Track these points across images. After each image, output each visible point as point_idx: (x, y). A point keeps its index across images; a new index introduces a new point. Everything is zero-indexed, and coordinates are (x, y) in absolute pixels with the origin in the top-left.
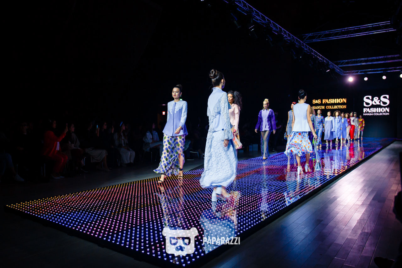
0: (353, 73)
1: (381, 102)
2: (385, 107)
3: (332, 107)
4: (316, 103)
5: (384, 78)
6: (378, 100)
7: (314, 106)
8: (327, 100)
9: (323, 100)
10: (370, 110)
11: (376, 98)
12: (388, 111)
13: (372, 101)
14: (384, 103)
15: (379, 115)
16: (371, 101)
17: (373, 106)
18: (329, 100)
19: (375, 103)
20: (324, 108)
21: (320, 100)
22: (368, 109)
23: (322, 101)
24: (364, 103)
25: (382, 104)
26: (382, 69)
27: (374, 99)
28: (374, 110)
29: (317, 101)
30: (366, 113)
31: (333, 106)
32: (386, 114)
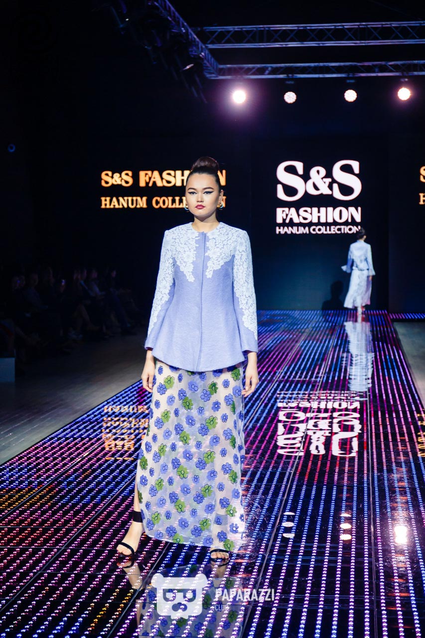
0: (248, 71)
1: (335, 186)
2: (346, 204)
3: (174, 201)
4: (113, 185)
5: (351, 96)
6: (326, 177)
7: (106, 196)
8: (156, 173)
9: (142, 174)
10: (299, 215)
11: (318, 172)
12: (358, 218)
13: (306, 182)
14: (346, 190)
15: (328, 232)
16: (301, 181)
17: (309, 201)
18: (165, 174)
19: (316, 188)
20: (145, 206)
21: (130, 173)
22: (293, 210)
23: (136, 178)
24: (280, 187)
25: (337, 195)
26: (342, 64)
27: (313, 172)
28: (312, 214)
29: (117, 175)
30: (284, 224)
31: (177, 199)
32: (350, 229)
